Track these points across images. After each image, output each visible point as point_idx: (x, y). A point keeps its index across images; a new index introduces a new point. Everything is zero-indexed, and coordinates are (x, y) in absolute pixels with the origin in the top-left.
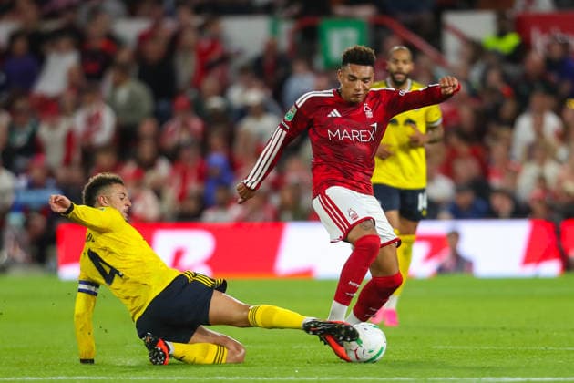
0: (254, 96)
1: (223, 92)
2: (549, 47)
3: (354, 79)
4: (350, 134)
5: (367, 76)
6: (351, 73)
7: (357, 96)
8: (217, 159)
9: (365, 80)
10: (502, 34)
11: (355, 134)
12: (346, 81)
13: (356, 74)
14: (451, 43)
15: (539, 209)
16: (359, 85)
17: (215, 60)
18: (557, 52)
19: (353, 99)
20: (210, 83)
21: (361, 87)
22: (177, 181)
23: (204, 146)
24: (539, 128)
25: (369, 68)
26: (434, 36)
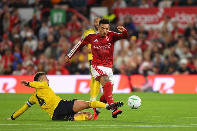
0: (29, 34)
1: (19, 33)
2: (125, 19)
3: (104, 28)
4: (101, 47)
5: (108, 27)
6: (102, 27)
7: (104, 34)
8: (17, 54)
9: (107, 29)
10: (109, 14)
11: (103, 47)
12: (101, 29)
13: (104, 27)
14: (93, 17)
15: (123, 71)
16: (105, 30)
17: (16, 23)
18: (128, 21)
19: (103, 35)
20: (14, 30)
21: (106, 31)
22: (4, 61)
23: (13, 50)
24: (122, 45)
25: (108, 25)
26: (87, 14)
